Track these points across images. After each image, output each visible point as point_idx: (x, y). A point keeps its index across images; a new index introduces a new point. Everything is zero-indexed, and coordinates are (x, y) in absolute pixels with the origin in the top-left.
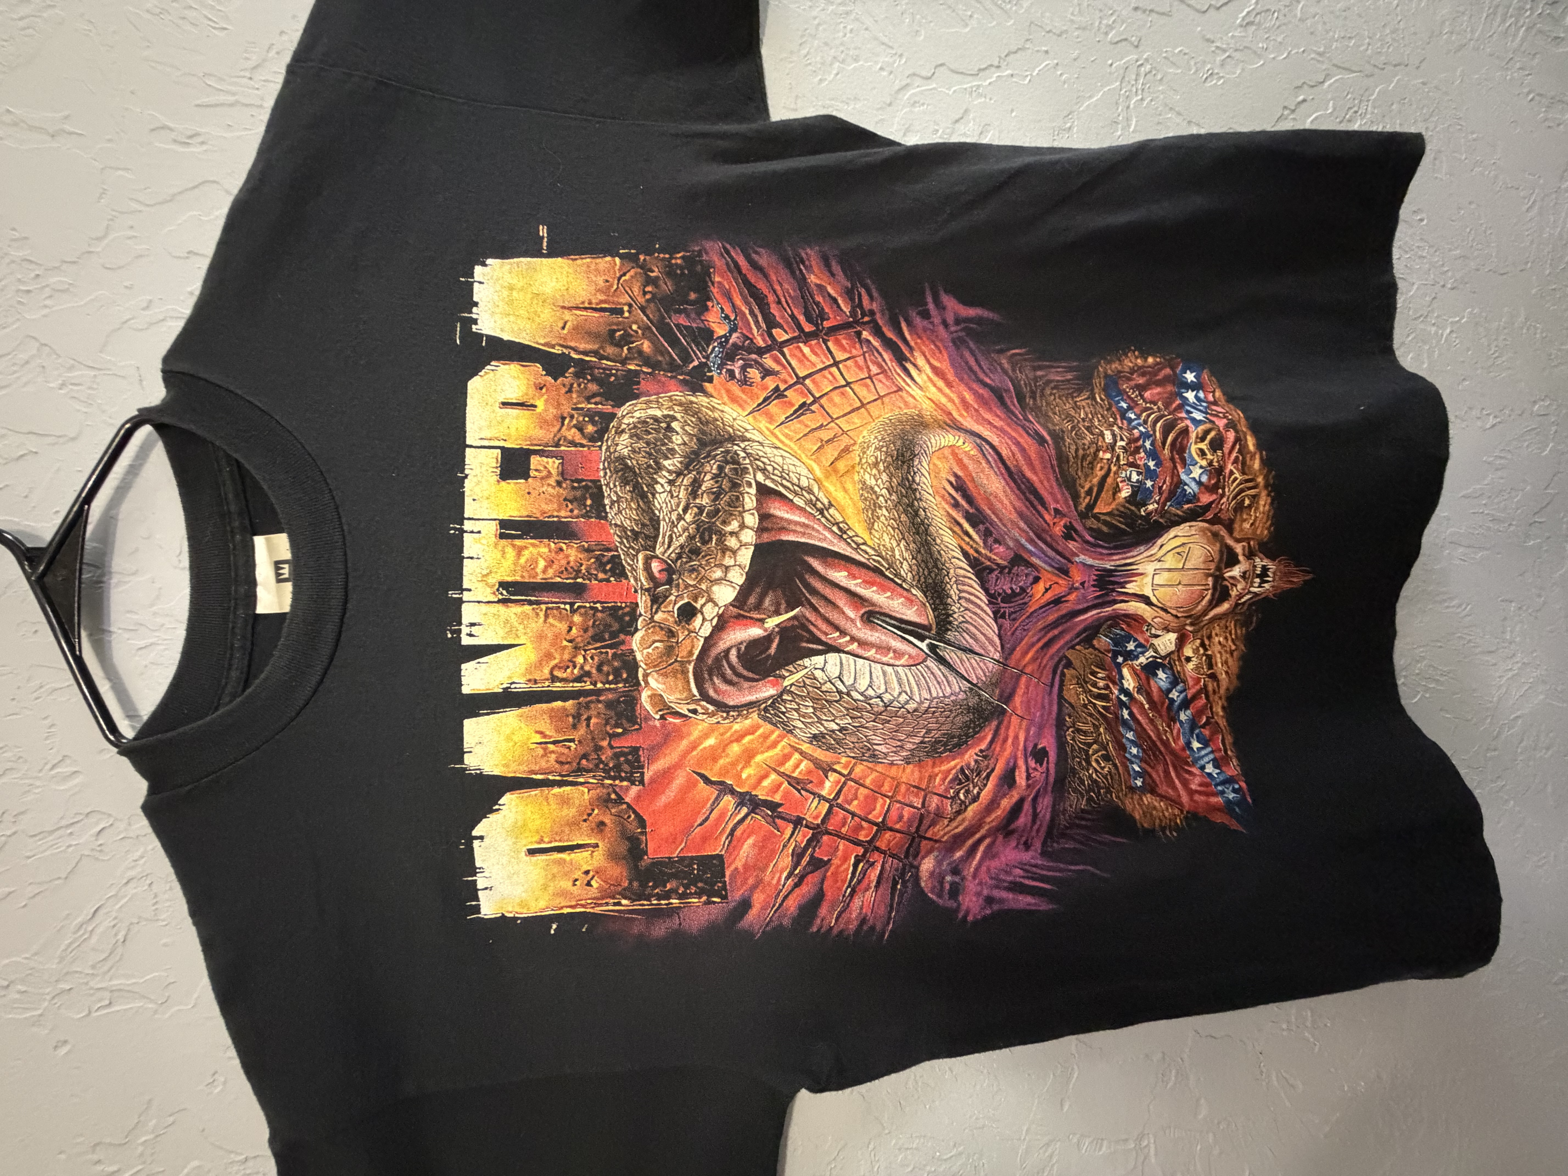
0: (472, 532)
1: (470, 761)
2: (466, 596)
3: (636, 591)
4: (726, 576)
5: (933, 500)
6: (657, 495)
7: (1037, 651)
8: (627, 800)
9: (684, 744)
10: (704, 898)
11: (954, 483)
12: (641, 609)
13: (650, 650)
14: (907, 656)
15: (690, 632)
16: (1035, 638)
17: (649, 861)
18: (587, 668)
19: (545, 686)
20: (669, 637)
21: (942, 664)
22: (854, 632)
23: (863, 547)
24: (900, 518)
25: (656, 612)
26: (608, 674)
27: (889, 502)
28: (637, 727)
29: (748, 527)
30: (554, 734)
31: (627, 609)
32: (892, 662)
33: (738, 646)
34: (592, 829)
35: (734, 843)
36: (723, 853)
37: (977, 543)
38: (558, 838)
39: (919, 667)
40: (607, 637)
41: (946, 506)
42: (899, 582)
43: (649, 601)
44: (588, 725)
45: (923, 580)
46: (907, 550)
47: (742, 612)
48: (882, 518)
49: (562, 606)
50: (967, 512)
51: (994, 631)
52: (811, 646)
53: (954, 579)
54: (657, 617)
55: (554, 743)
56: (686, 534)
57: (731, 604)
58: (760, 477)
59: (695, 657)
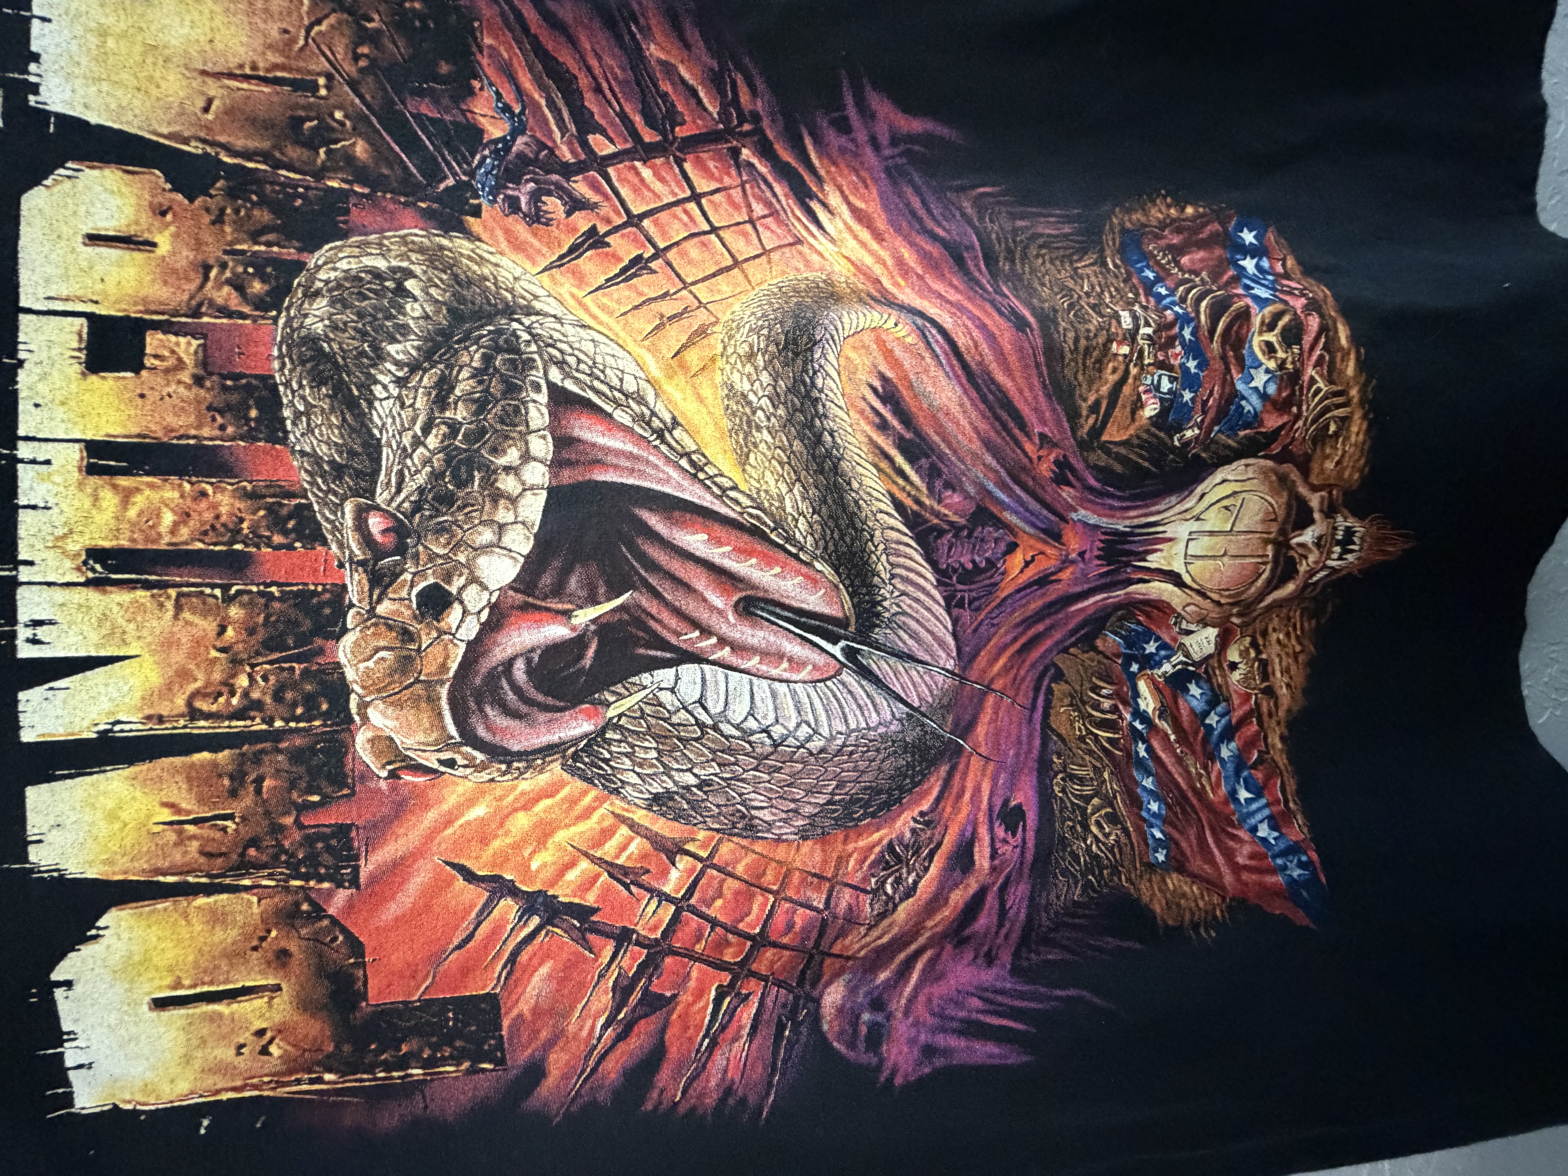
0: (34, 462)
1: (37, 856)
2: (24, 574)
3: (341, 565)
4: (500, 539)
5: (845, 417)
6: (377, 404)
7: (1011, 658)
8: (331, 911)
9: (431, 816)
10: (466, 1065)
11: (880, 389)
12: (353, 595)
13: (370, 664)
14: (810, 667)
15: (441, 633)
16: (1009, 638)
17: (369, 1009)
18: (255, 695)
19: (181, 726)
20: (403, 641)
21: (865, 678)
22: (724, 629)
23: (732, 494)
24: (791, 446)
25: (380, 600)
26: (294, 705)
27: (773, 419)
28: (345, 791)
29: (535, 459)
30: (195, 808)
31: (327, 596)
32: (786, 675)
33: (527, 654)
34: (269, 963)
35: (517, 974)
36: (498, 991)
37: (917, 489)
38: (207, 979)
39: (829, 683)
40: (291, 642)
41: (868, 428)
42: (794, 550)
43: (365, 581)
44: (258, 791)
45: (831, 547)
46: (804, 499)
47: (530, 600)
48: (762, 447)
49: (208, 591)
50: (901, 438)
51: (946, 628)
52: (652, 653)
53: (881, 547)
54: (381, 609)
55: (194, 822)
56: (428, 469)
57: (511, 587)
58: (555, 375)
59: (451, 674)
